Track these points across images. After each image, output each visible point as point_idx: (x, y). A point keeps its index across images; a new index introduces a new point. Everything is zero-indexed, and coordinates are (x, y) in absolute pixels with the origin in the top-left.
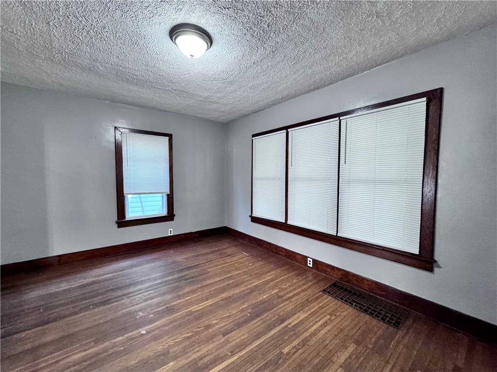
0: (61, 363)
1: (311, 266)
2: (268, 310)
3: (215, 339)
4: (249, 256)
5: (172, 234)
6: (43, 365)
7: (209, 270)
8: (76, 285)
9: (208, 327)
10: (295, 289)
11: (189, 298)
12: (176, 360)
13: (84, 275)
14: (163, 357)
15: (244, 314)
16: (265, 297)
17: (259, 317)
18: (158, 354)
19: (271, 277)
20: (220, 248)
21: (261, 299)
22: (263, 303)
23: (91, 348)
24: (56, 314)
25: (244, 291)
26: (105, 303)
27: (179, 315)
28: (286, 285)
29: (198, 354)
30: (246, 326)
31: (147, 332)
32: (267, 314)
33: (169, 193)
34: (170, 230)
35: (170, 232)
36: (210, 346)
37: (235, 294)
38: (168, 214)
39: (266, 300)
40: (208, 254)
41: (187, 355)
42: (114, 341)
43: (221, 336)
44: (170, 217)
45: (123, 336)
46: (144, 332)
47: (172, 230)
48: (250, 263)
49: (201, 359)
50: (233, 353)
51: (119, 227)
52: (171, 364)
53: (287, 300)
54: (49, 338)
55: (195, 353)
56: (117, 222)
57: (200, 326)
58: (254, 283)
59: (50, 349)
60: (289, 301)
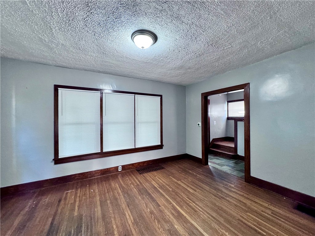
1: (121, 170)
3: (162, 210)
4: (76, 190)
7: (76, 214)
12: (173, 225)
14: (172, 232)
29: (171, 216)
36: (166, 211)
41: (171, 220)
43: (160, 207)
49: (173, 214)
50: (171, 203)
52: (176, 227)
55: (170, 217)
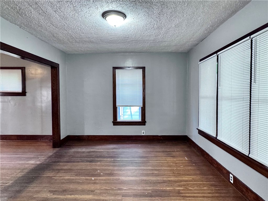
0: (62, 177)
1: (232, 182)
2: (161, 196)
3: (117, 196)
4: (187, 161)
5: (144, 134)
6: (58, 176)
7: (150, 162)
8: (88, 151)
9: (120, 189)
10: (199, 193)
11: (125, 172)
12: (94, 195)
13: (93, 147)
15: (145, 192)
16: (168, 189)
17: (151, 197)
18: (90, 190)
19: (187, 179)
20: (172, 150)
21: (165, 188)
22: (163, 191)
23: (73, 177)
24: (73, 160)
25: (159, 180)
26: (91, 161)
27: (112, 178)
28: (193, 188)
29: (104, 198)
30: (139, 198)
31: (94, 180)
32: (157, 198)
33: (142, 107)
34: (143, 131)
35: (143, 133)
36: (112, 198)
37: (151, 180)
38: (142, 120)
39: (168, 190)
40: (159, 152)
41: (100, 196)
42: (81, 177)
43: (121, 196)
44: (143, 122)
45: (85, 177)
46: (93, 179)
47: (144, 131)
48: (182, 165)
51: (114, 125)
53: (183, 197)
54: (65, 168)
56: (113, 122)
57: (116, 187)
58: (171, 178)
59: (63, 171)
60: (182, 198)
